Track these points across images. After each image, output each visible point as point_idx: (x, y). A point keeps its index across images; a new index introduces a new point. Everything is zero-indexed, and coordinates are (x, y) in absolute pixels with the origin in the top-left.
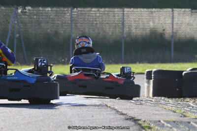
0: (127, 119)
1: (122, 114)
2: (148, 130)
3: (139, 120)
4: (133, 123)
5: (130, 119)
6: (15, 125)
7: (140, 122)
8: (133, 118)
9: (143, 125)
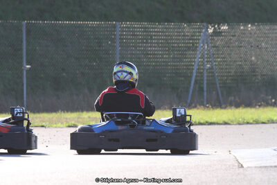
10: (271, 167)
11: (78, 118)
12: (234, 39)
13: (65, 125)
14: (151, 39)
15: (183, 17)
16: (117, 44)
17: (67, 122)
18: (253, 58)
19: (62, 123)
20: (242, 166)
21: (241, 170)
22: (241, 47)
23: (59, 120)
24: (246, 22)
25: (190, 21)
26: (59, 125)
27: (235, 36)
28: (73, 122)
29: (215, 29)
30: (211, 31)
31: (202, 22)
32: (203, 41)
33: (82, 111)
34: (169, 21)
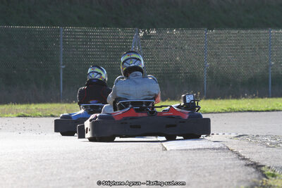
0: (248, 165)
1: (244, 159)
2: (270, 177)
3: (262, 166)
4: (253, 170)
5: (252, 165)
6: (106, 174)
7: (263, 169)
8: (255, 164)
9: (266, 172)
10: (190, 149)
11: (27, 109)
12: (162, 41)
13: (15, 115)
14: (90, 41)
15: (118, 23)
16: (61, 46)
17: (17, 113)
18: (178, 58)
19: (13, 114)
20: (166, 149)
21: (165, 152)
22: (167, 48)
23: (10, 111)
24: (172, 28)
25: (123, 26)
26: (10, 115)
27: (162, 39)
28: (22, 113)
29: (145, 33)
30: (141, 35)
31: (134, 27)
32: (135, 43)
33: (30, 103)
34: (105, 26)
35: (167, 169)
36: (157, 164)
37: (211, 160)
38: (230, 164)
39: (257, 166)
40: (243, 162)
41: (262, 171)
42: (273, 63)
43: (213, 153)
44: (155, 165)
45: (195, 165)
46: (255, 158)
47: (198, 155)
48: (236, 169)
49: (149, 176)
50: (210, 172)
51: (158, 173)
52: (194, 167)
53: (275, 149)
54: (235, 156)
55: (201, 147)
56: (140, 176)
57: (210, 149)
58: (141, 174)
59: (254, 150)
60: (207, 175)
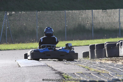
0: (56, 73)
1: (55, 70)
2: (66, 78)
3: (63, 73)
4: (59, 75)
5: (58, 73)
7: (63, 74)
9: (64, 76)
10: (31, 66)
18: (25, 24)
20: (20, 67)
22: (20, 20)
27: (17, 16)
29: (10, 13)
30: (8, 14)
31: (5, 11)
32: (5, 18)
35: (21, 76)
36: (16, 74)
37: (40, 71)
38: (49, 73)
39: (60, 73)
40: (54, 72)
41: (62, 76)
42: (67, 26)
43: (41, 68)
44: (15, 74)
45: (33, 74)
46: (59, 70)
47: (34, 69)
48: (51, 75)
49: (12, 79)
50: (40, 77)
51: (16, 78)
52: (33, 75)
53: (68, 65)
54: (51, 69)
55: (35, 65)
56: (8, 79)
57: (40, 66)
58: (9, 79)
59: (59, 66)
60: (38, 78)
